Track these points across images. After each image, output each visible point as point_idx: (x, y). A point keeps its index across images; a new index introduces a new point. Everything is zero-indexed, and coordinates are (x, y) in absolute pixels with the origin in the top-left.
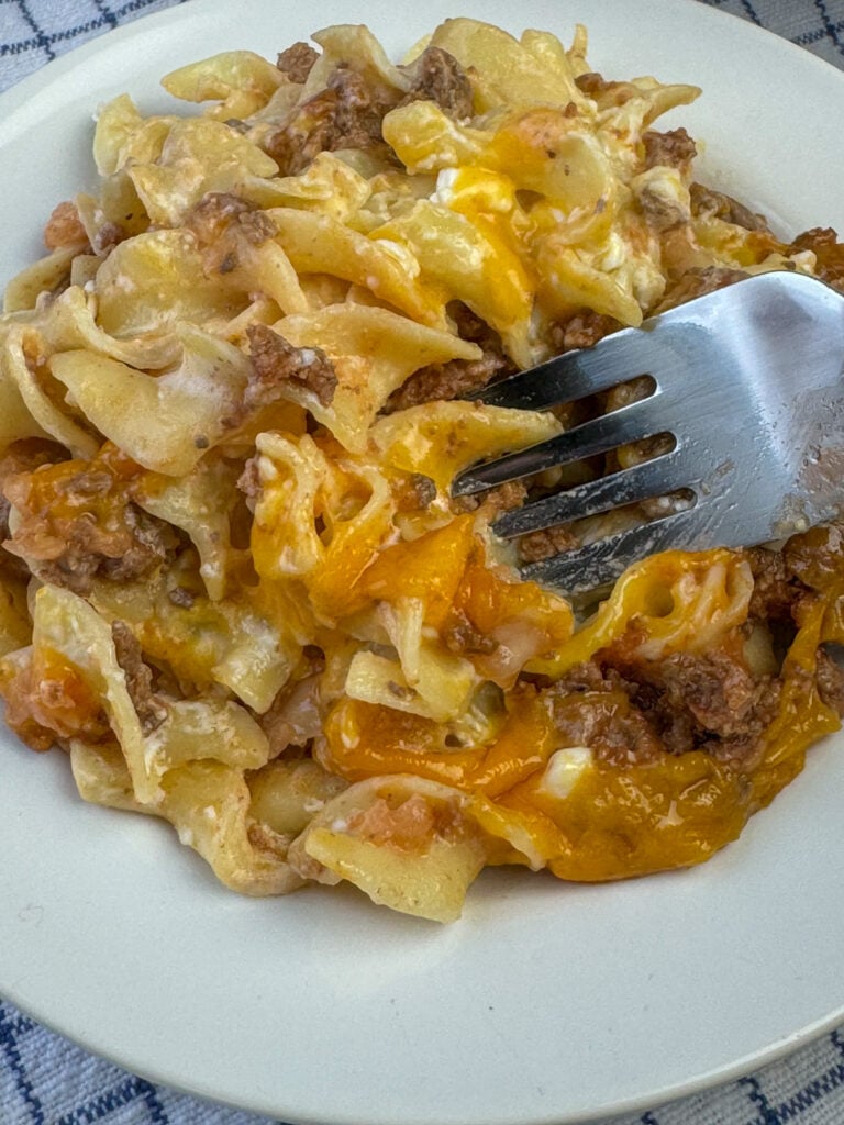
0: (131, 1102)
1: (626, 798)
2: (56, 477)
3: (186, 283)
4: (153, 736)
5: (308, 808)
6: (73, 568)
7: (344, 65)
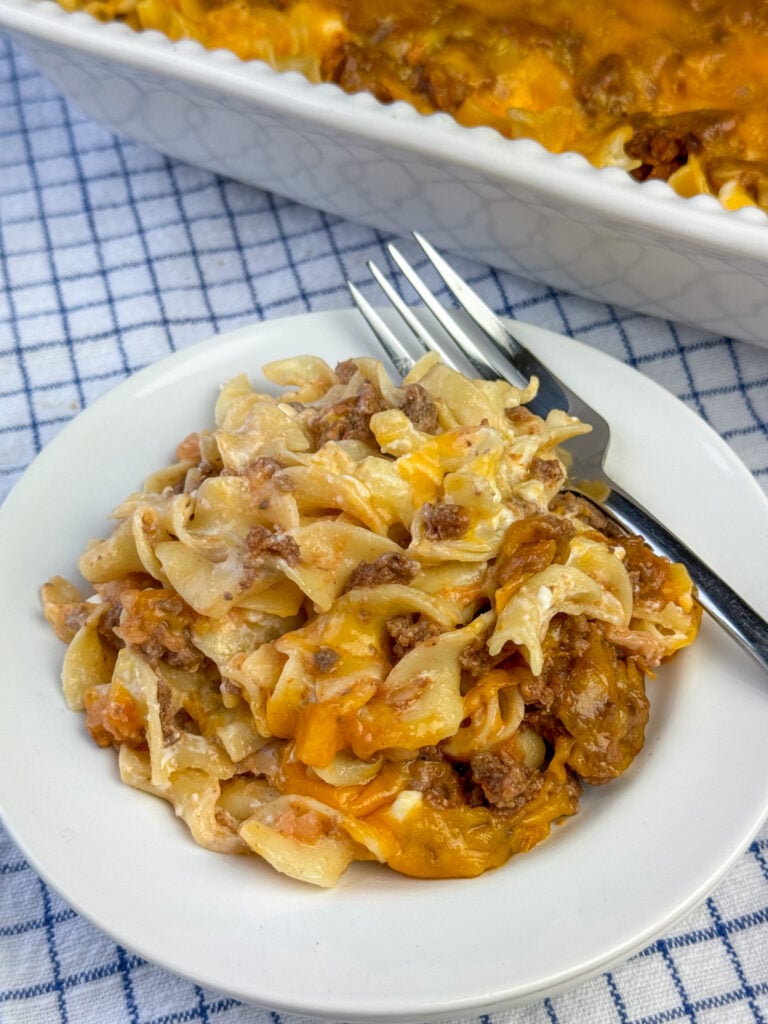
0: (114, 975)
1: (436, 826)
2: (151, 597)
3: (240, 510)
4: (169, 749)
5: (252, 805)
6: (149, 651)
7: (368, 382)
